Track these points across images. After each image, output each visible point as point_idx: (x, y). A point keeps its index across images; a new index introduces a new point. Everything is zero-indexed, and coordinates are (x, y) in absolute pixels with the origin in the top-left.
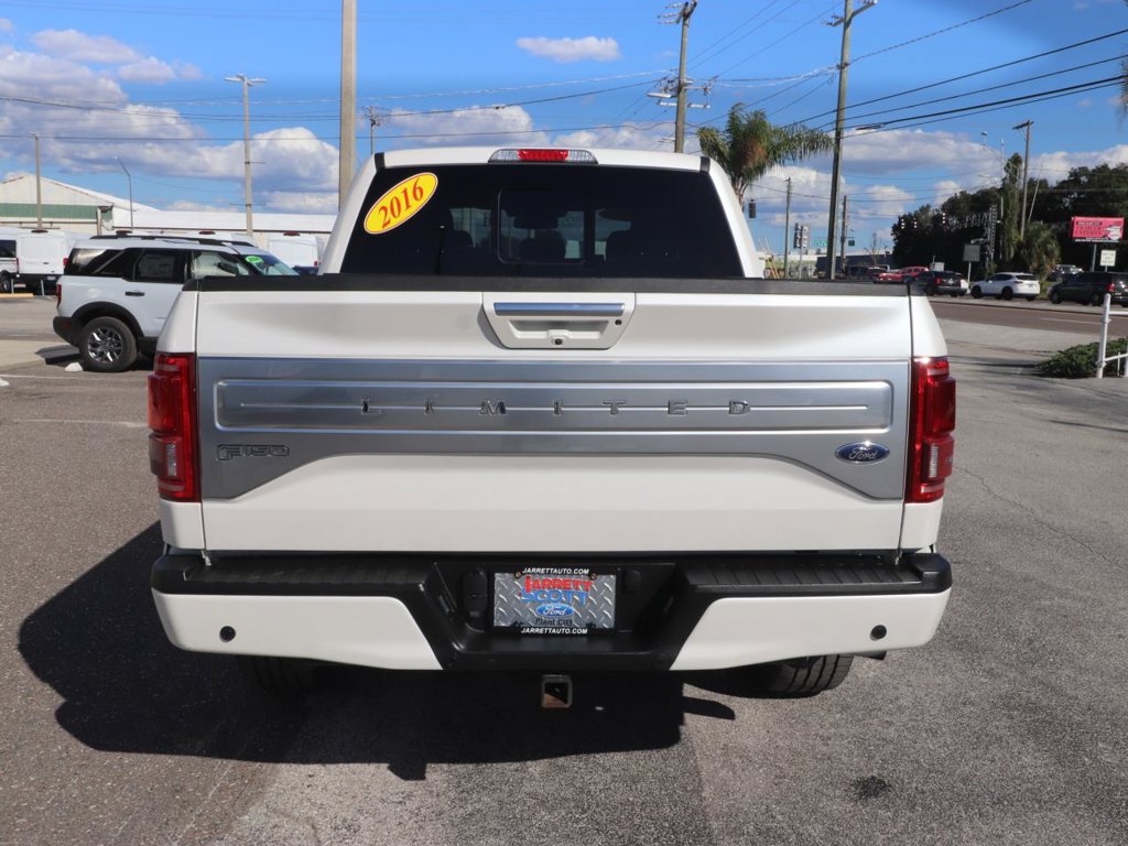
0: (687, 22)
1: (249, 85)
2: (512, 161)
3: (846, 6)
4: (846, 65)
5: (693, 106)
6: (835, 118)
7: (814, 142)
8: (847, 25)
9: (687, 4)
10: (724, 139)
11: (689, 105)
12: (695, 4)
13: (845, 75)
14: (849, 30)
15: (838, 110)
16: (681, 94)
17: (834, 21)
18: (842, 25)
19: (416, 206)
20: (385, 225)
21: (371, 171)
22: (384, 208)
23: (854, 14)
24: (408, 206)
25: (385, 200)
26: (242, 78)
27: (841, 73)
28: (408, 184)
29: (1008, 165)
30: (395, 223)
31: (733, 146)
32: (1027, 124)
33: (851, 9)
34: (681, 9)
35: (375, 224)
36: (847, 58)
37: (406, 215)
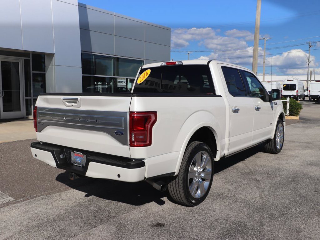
1: (266, 40)
2: (165, 65)
26: (264, 38)
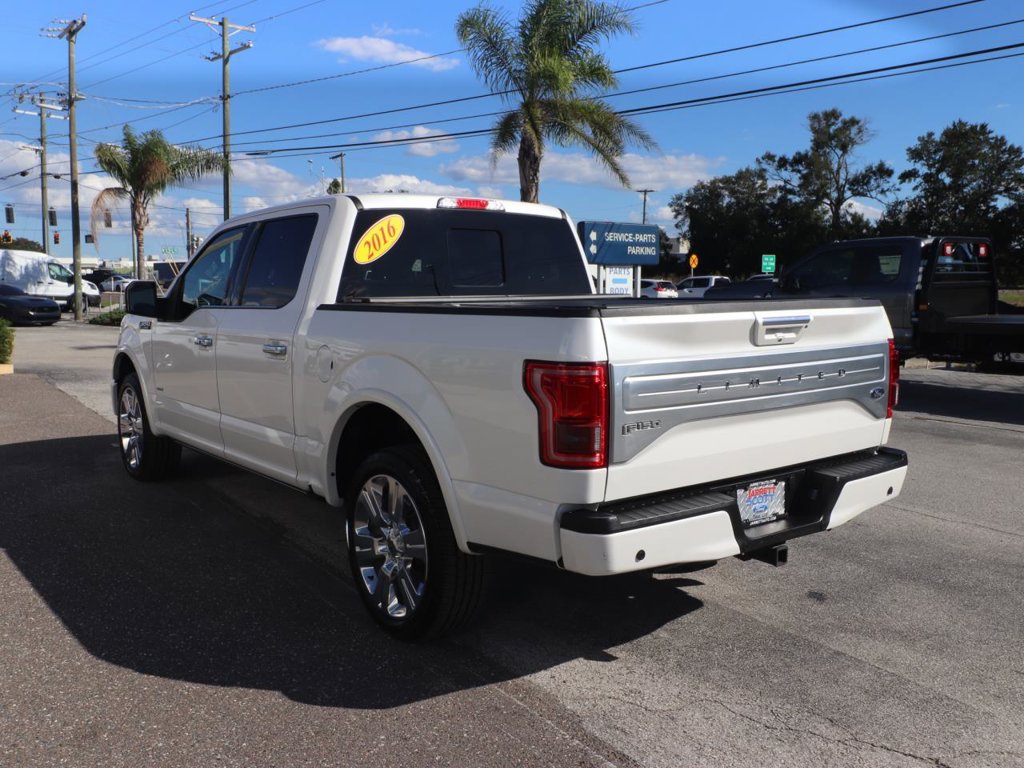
0: (73, 38)
2: (451, 208)
3: (223, 44)
4: (229, 97)
5: (52, 116)
6: (222, 143)
7: (209, 163)
8: (226, 62)
9: (75, 22)
10: (121, 153)
11: (48, 116)
12: (83, 24)
13: (227, 106)
14: (228, 66)
15: (225, 136)
16: (73, 108)
17: (212, 56)
18: (221, 61)
19: (392, 241)
20: (369, 257)
21: (352, 213)
22: (368, 243)
23: (231, 53)
24: (385, 242)
25: (368, 236)
27: (224, 104)
28: (382, 223)
29: (330, 188)
30: (378, 255)
31: (133, 161)
32: (341, 155)
33: (228, 49)
34: (66, 26)
35: (362, 256)
36: (229, 91)
37: (385, 248)
